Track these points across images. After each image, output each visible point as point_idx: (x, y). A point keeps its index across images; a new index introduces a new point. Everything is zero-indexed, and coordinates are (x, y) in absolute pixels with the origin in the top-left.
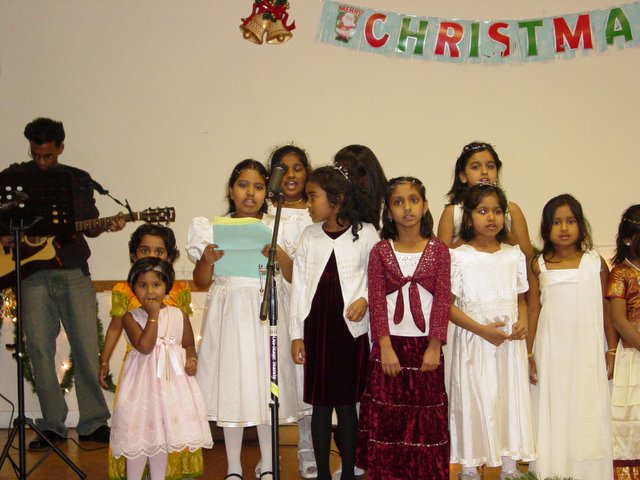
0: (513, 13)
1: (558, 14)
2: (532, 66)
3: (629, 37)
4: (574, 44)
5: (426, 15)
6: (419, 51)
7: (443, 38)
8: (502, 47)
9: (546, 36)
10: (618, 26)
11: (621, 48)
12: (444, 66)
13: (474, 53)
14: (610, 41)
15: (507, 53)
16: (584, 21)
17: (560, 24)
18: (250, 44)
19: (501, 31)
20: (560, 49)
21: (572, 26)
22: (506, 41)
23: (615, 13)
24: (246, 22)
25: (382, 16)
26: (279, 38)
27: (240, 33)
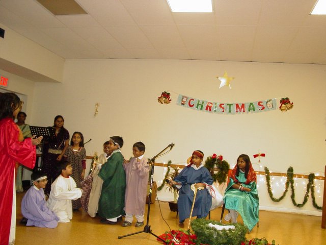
0: (225, 101)
1: (237, 103)
2: (230, 115)
3: (254, 110)
4: (241, 111)
5: (204, 100)
6: (201, 109)
7: (208, 106)
8: (222, 110)
9: (233, 108)
10: (251, 107)
11: (252, 113)
12: (207, 113)
13: (215, 111)
14: (249, 111)
15: (223, 111)
16: (243, 106)
17: (237, 106)
18: (160, 103)
19: (222, 106)
20: (237, 112)
21: (240, 106)
22: (223, 108)
23: (251, 104)
24: (159, 98)
25: (193, 100)
26: (167, 103)
27: (158, 101)
